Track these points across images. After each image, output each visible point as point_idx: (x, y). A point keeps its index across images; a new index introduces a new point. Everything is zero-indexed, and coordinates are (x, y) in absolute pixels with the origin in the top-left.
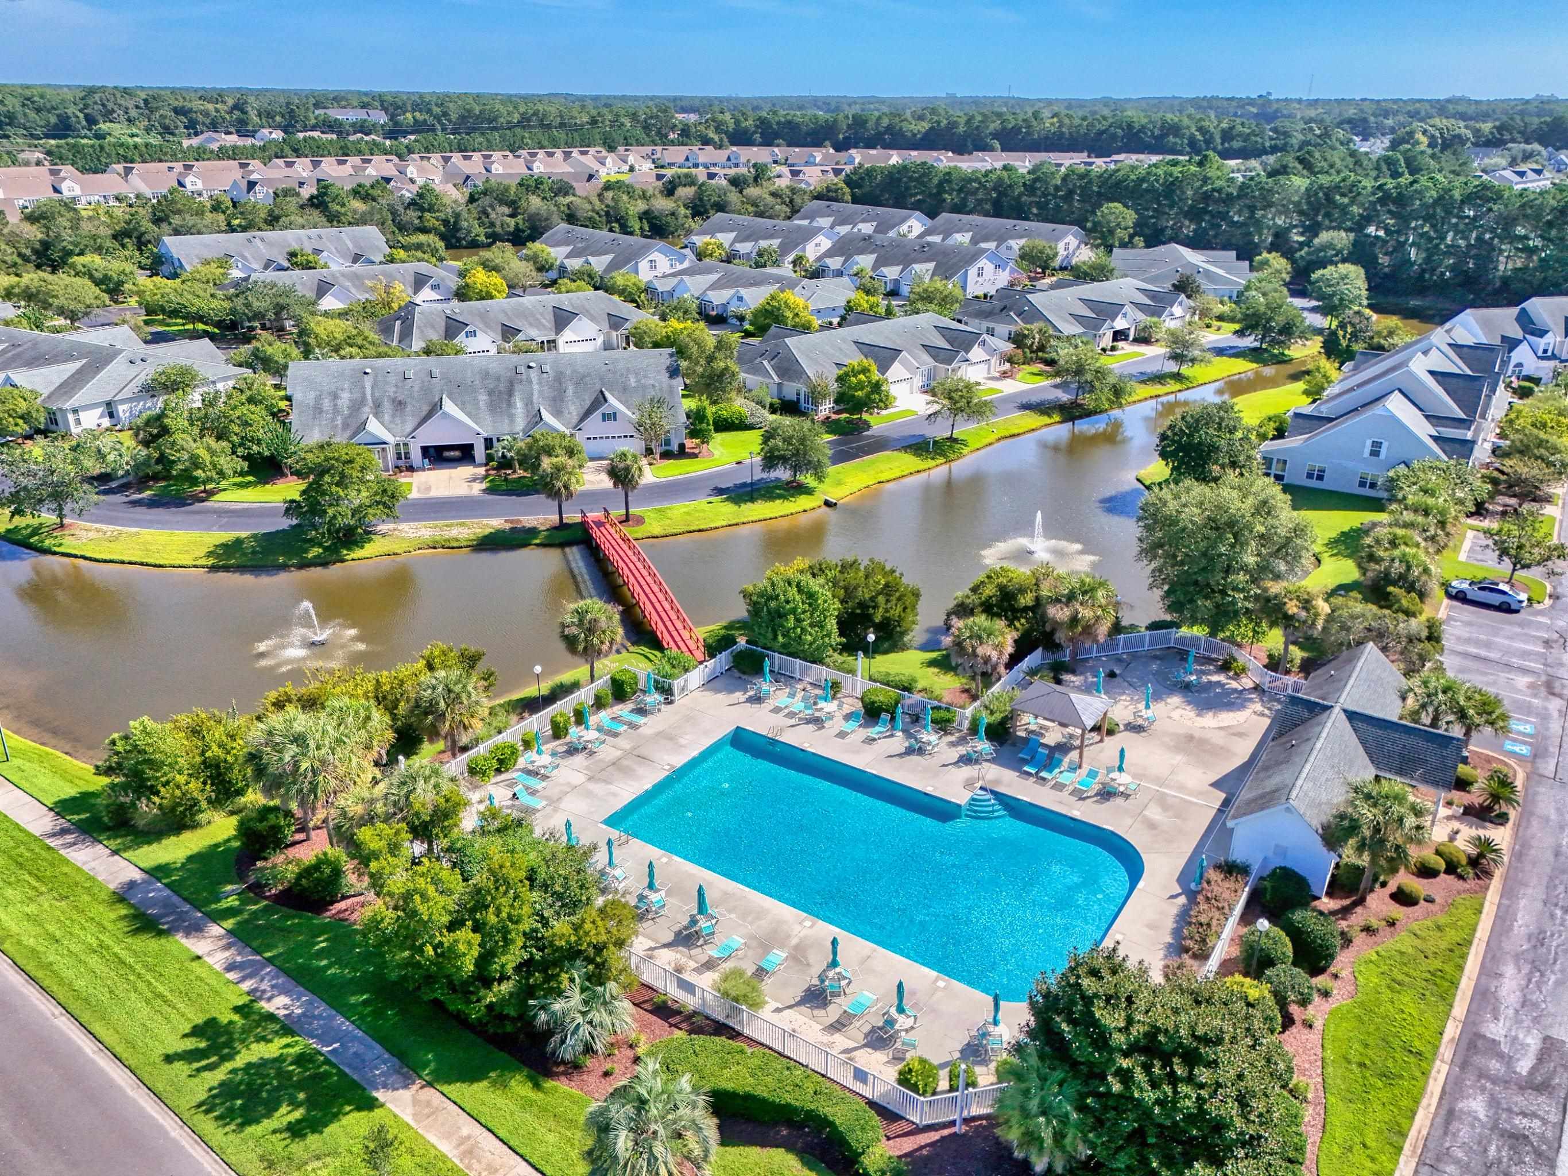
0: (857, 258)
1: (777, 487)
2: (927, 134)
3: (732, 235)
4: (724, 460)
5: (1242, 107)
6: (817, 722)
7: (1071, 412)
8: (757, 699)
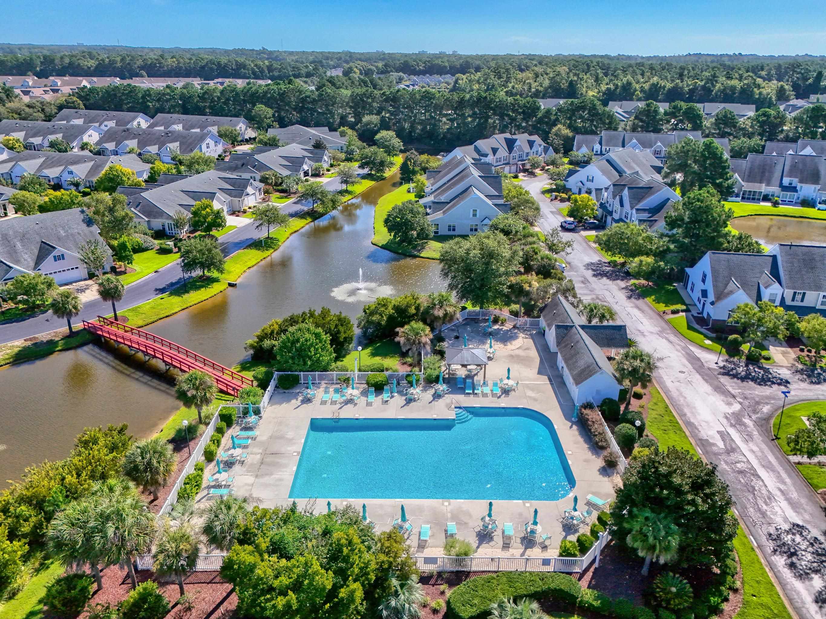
0: (127, 142)
1: (196, 281)
2: (97, 67)
3: (23, 133)
4: (146, 272)
5: (259, 54)
6: (350, 401)
7: (314, 215)
8: (307, 400)
